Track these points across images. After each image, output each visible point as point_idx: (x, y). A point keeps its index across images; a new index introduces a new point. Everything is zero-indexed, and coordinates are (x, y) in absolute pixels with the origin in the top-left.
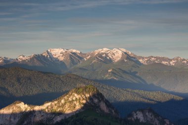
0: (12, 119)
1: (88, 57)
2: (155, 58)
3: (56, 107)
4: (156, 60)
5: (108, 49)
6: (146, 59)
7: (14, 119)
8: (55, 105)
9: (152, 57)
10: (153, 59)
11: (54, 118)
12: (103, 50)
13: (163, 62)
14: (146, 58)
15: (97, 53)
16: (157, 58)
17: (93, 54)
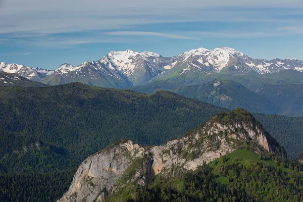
0: (114, 169)
1: (174, 64)
2: (282, 61)
3: (187, 146)
4: (285, 65)
5: (205, 50)
6: (269, 64)
7: (118, 169)
8: (185, 143)
9: (278, 60)
10: (279, 63)
11: (184, 164)
12: (197, 51)
13: (296, 68)
14: (268, 62)
15: (188, 57)
16: (286, 62)
17: (181, 58)
